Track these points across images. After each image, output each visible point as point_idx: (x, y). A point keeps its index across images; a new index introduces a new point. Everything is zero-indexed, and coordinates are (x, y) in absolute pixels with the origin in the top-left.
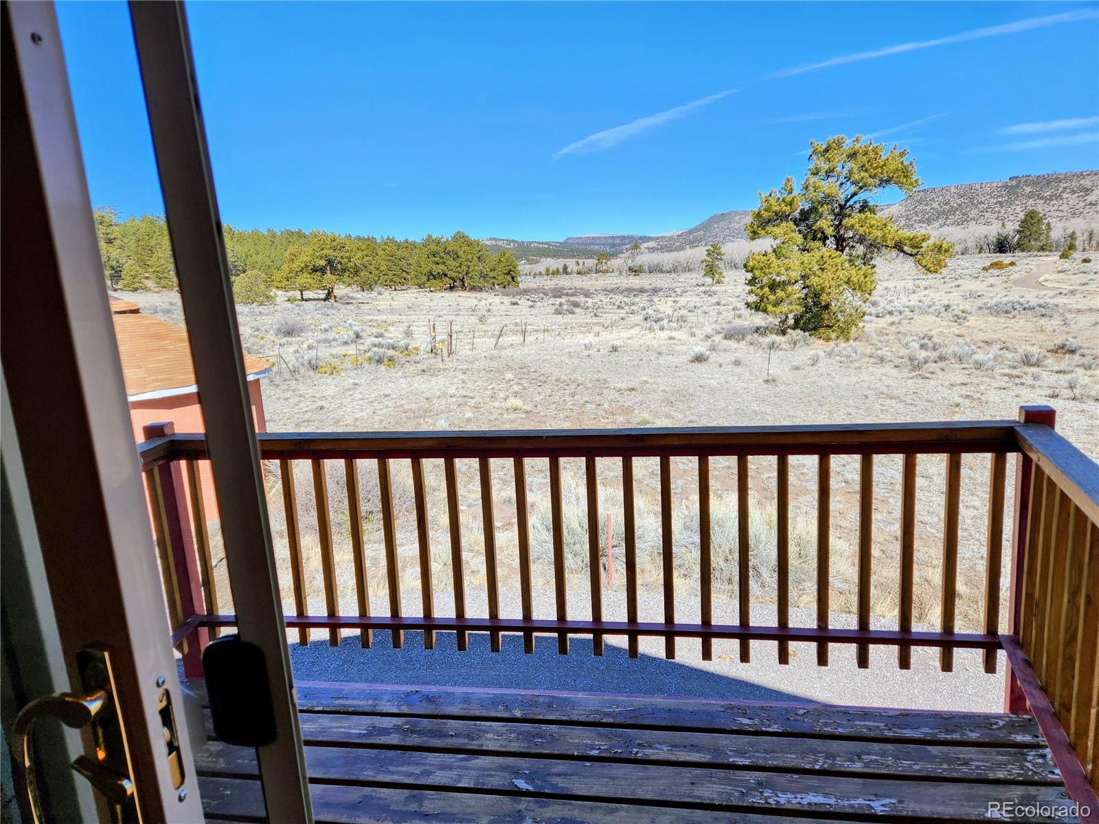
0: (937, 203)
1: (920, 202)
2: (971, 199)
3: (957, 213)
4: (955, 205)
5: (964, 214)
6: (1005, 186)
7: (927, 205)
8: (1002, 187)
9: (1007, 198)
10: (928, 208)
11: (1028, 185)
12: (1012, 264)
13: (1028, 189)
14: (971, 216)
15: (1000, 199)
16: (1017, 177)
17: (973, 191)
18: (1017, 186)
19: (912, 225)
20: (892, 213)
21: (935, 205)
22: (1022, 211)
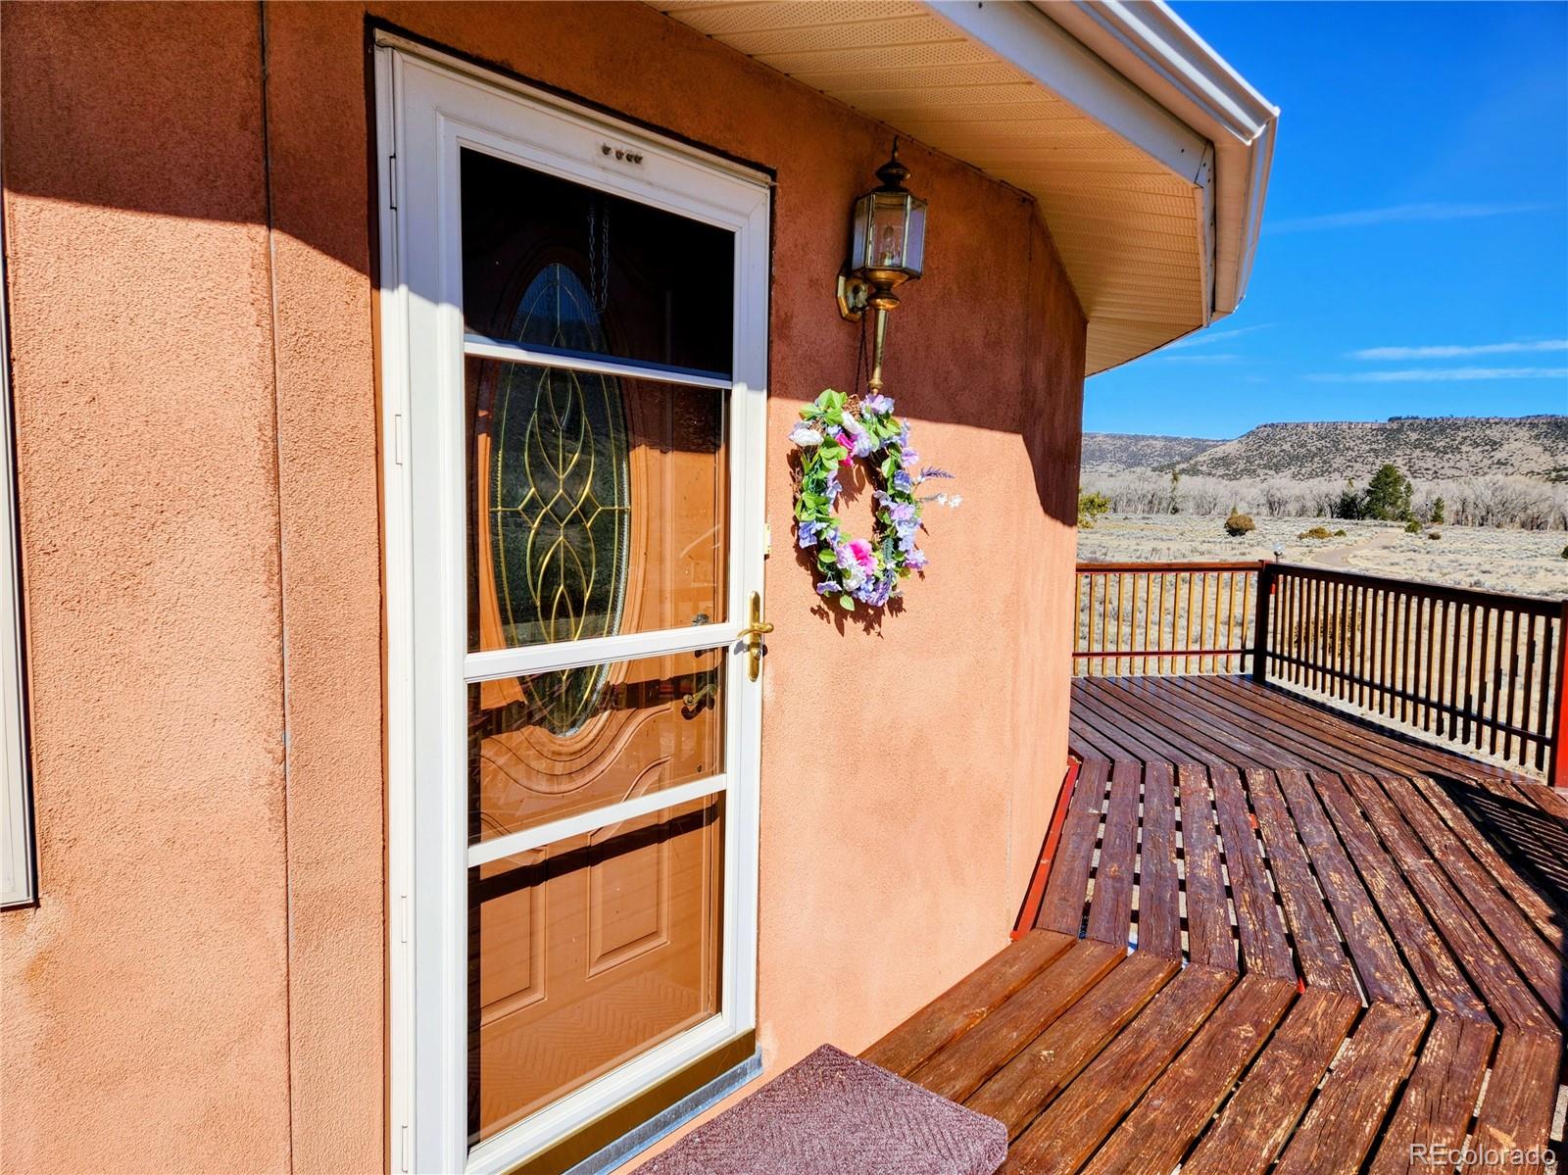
0: (1289, 444)
1: (1266, 440)
2: (1336, 443)
3: (1316, 459)
4: (1313, 449)
5: (1325, 462)
6: (1382, 429)
7: (1275, 445)
8: (1378, 430)
9: (1384, 446)
10: (1277, 450)
11: (1414, 430)
12: (1341, 533)
13: (1414, 436)
14: (1335, 466)
15: (1374, 446)
16: (1400, 418)
17: (1338, 432)
18: (1400, 430)
19: (1254, 471)
20: (1227, 452)
21: (1287, 447)
22: (1405, 465)
